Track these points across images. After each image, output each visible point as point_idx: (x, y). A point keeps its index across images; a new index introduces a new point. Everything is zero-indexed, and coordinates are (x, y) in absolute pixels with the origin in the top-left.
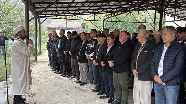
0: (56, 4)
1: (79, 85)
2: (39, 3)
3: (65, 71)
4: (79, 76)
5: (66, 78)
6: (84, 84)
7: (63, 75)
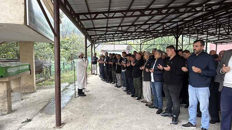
0: (105, 36)
1: (116, 87)
2: (94, 35)
3: (109, 80)
4: (117, 83)
5: (109, 84)
6: (120, 87)
7: (108, 82)
